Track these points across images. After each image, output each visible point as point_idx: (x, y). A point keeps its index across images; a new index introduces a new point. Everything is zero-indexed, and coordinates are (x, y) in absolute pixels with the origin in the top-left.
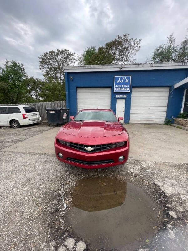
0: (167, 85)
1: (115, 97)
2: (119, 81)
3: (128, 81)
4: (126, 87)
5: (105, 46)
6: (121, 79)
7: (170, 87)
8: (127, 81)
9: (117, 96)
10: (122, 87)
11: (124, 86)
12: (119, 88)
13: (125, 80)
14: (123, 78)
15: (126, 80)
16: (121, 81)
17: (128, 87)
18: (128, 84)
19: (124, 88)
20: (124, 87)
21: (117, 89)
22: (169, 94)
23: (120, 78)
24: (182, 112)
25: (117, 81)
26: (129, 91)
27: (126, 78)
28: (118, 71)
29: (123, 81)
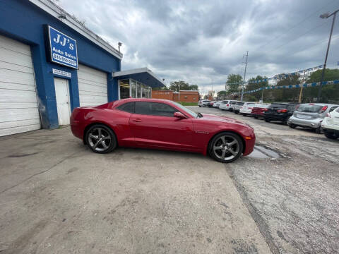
1: (52, 72)
7: (108, 75)
9: (55, 71)
10: (64, 55)
12: (61, 57)
22: (108, 81)
28: (55, 18)
29: (64, 45)
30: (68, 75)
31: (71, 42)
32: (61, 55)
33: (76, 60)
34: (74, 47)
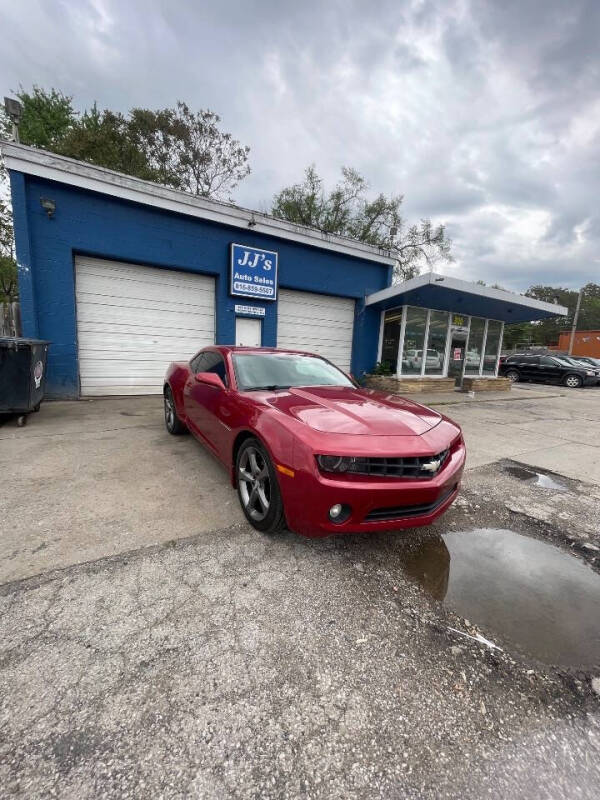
0: (351, 295)
1: (233, 311)
2: (245, 262)
3: (270, 267)
4: (266, 285)
5: (128, 118)
6: (251, 258)
7: (358, 302)
8: (268, 265)
9: (238, 309)
10: (253, 282)
11: (261, 280)
12: (247, 285)
13: (261, 263)
14: (257, 256)
15: (266, 263)
16: (250, 263)
17: (269, 285)
18: (268, 275)
19: (259, 287)
20: (258, 284)
21: (240, 286)
22: (356, 316)
23: (247, 254)
24: (379, 360)
25: (240, 261)
26: (273, 296)
27: (264, 256)
28: (242, 229)
29: (255, 264)
30: (261, 311)
31: (269, 257)
32: (247, 282)
33: (273, 286)
34: (273, 266)
